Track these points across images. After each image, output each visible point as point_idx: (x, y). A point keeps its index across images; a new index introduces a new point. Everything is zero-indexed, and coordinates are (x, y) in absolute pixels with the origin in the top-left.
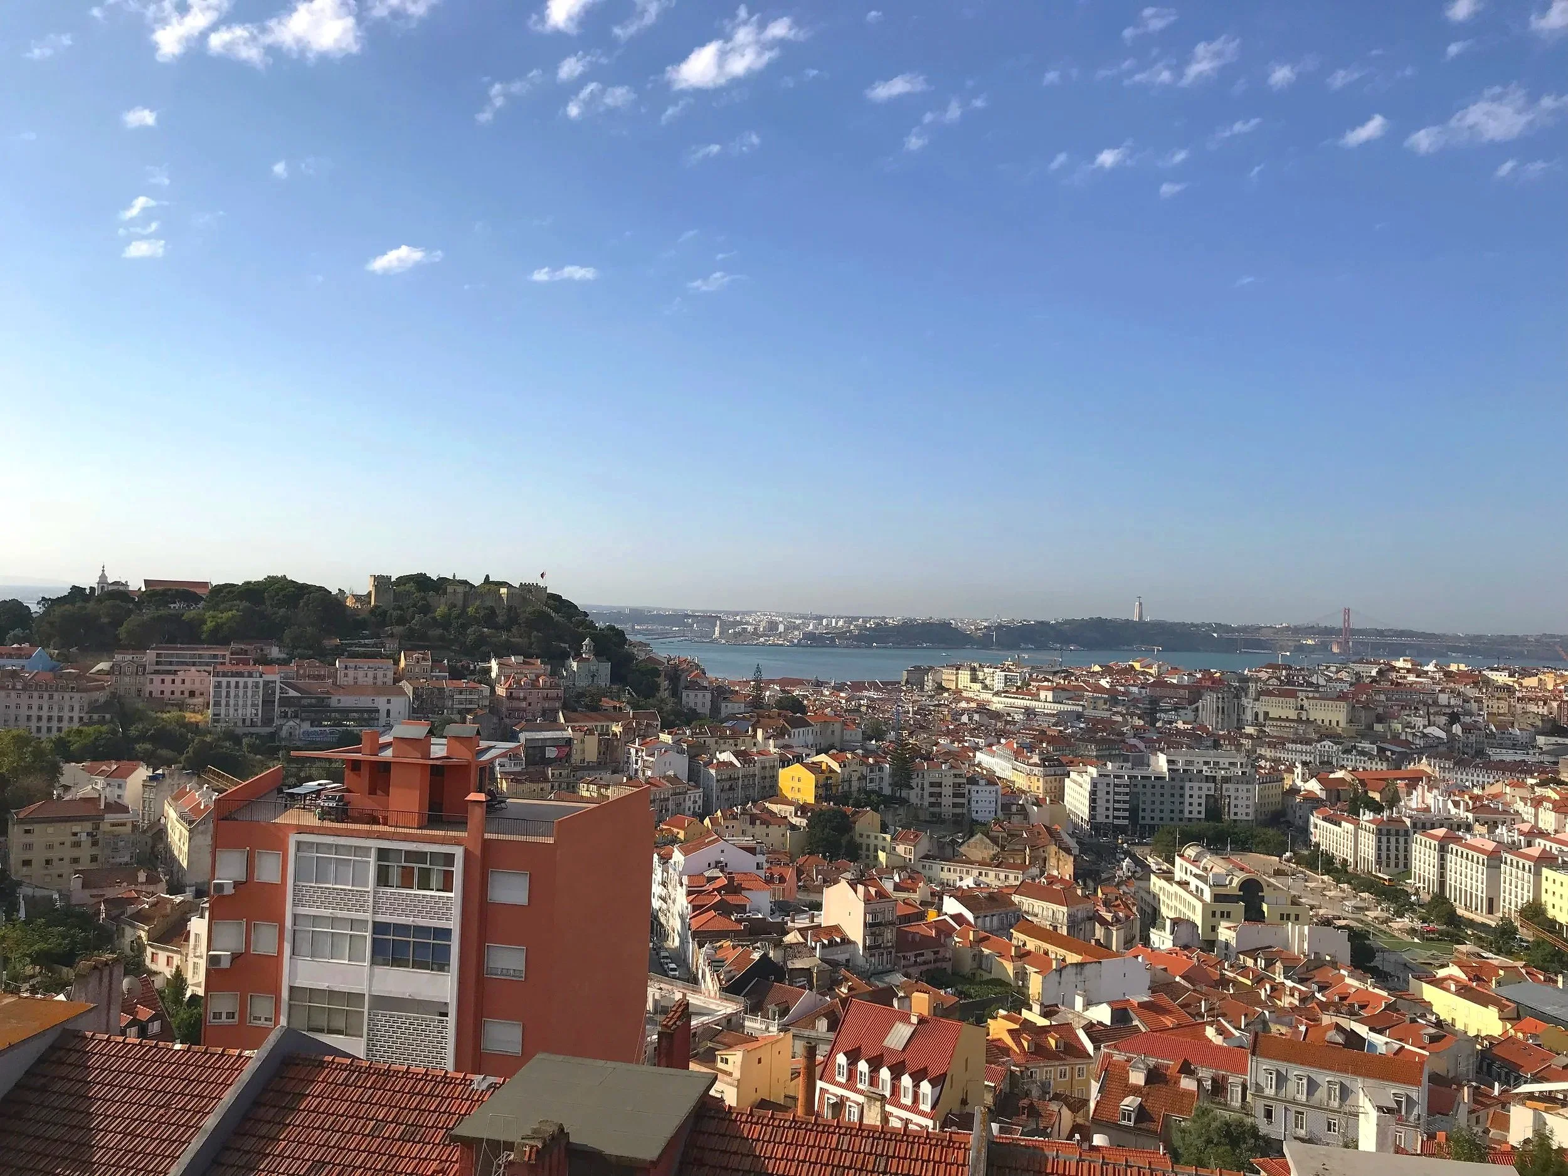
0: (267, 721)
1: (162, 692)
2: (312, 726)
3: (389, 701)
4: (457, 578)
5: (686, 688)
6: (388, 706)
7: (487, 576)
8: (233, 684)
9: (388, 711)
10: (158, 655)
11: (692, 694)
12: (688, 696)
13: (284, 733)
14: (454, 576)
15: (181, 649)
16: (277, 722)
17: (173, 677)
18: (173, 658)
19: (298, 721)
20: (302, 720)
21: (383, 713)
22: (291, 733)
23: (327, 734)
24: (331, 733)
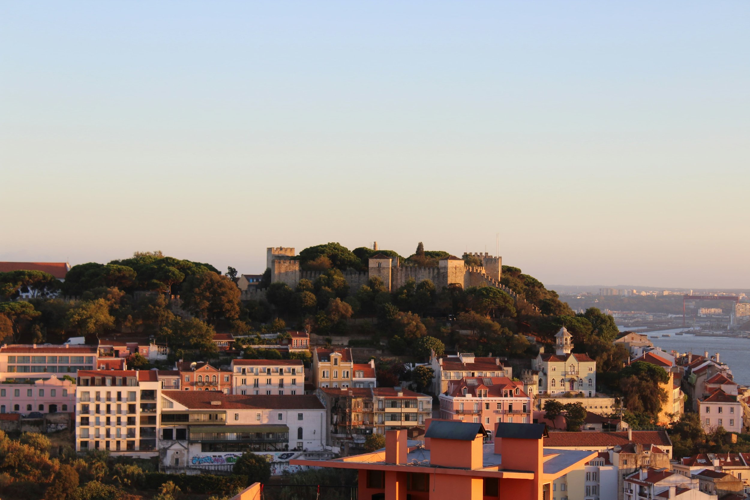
0: (146, 445)
1: (17, 407)
2: (204, 450)
3: (300, 417)
4: (378, 249)
5: (705, 398)
6: (300, 424)
7: (420, 246)
8: (114, 395)
9: (300, 431)
10: (11, 359)
11: (714, 407)
12: (708, 409)
13: (168, 461)
14: (375, 246)
15: (37, 350)
16: (160, 445)
17: (28, 387)
18: (28, 361)
19: (185, 444)
20: (192, 442)
21: (293, 435)
22: (177, 460)
23: (223, 461)
24: (228, 460)
